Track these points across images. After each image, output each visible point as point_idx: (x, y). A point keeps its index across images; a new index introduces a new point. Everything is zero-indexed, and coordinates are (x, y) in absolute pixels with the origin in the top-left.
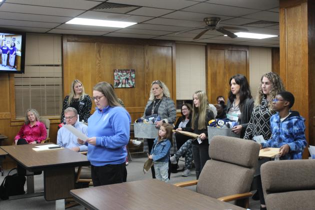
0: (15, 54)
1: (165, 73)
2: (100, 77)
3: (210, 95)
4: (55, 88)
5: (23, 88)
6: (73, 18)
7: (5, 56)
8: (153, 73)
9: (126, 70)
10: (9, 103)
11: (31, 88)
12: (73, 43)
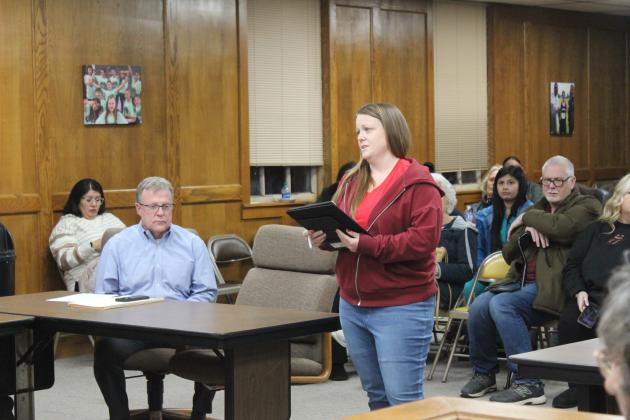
1: (220, 78)
2: (45, 89)
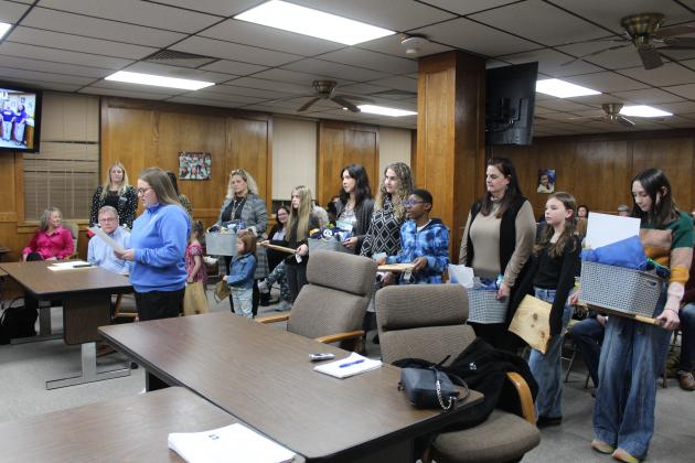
0: (25, 122)
3: (321, 195)
4: (86, 177)
5: (37, 176)
6: (116, 71)
7: (7, 126)
8: (238, 158)
9: (198, 154)
10: (13, 198)
11: (50, 177)
12: (118, 110)
